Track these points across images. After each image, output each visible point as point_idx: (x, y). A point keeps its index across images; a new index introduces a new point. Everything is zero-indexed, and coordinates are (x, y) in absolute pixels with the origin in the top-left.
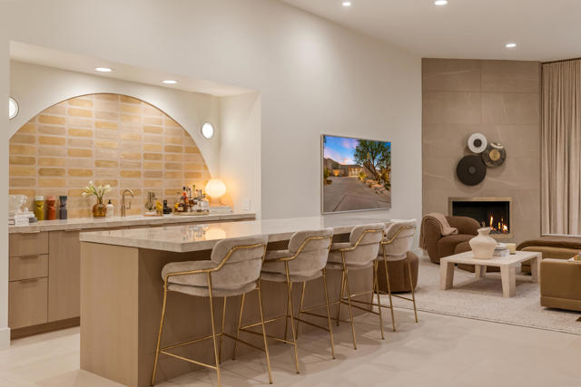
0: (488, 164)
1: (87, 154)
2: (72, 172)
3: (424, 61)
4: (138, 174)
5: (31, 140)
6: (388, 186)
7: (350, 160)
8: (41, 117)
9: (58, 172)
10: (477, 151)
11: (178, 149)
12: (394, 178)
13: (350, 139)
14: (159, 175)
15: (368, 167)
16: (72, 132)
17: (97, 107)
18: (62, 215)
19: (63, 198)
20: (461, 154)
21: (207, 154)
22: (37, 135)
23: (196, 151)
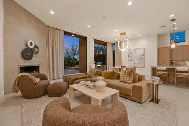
0: (34, 53)
10: (31, 47)
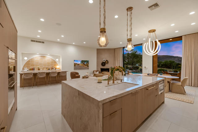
0: (106, 63)
1: (38, 63)
2: (36, 65)
3: (97, 49)
4: (46, 65)
5: (30, 62)
6: (88, 66)
7: (80, 63)
8: (31, 59)
9: (34, 65)
10: (104, 61)
11: (53, 62)
12: (89, 65)
13: (80, 60)
14: (49, 65)
15: (83, 64)
16: (36, 61)
17: (40, 58)
18: (34, 70)
19: (34, 68)
20: (102, 62)
21: (58, 63)
22: (31, 61)
23: (56, 62)
